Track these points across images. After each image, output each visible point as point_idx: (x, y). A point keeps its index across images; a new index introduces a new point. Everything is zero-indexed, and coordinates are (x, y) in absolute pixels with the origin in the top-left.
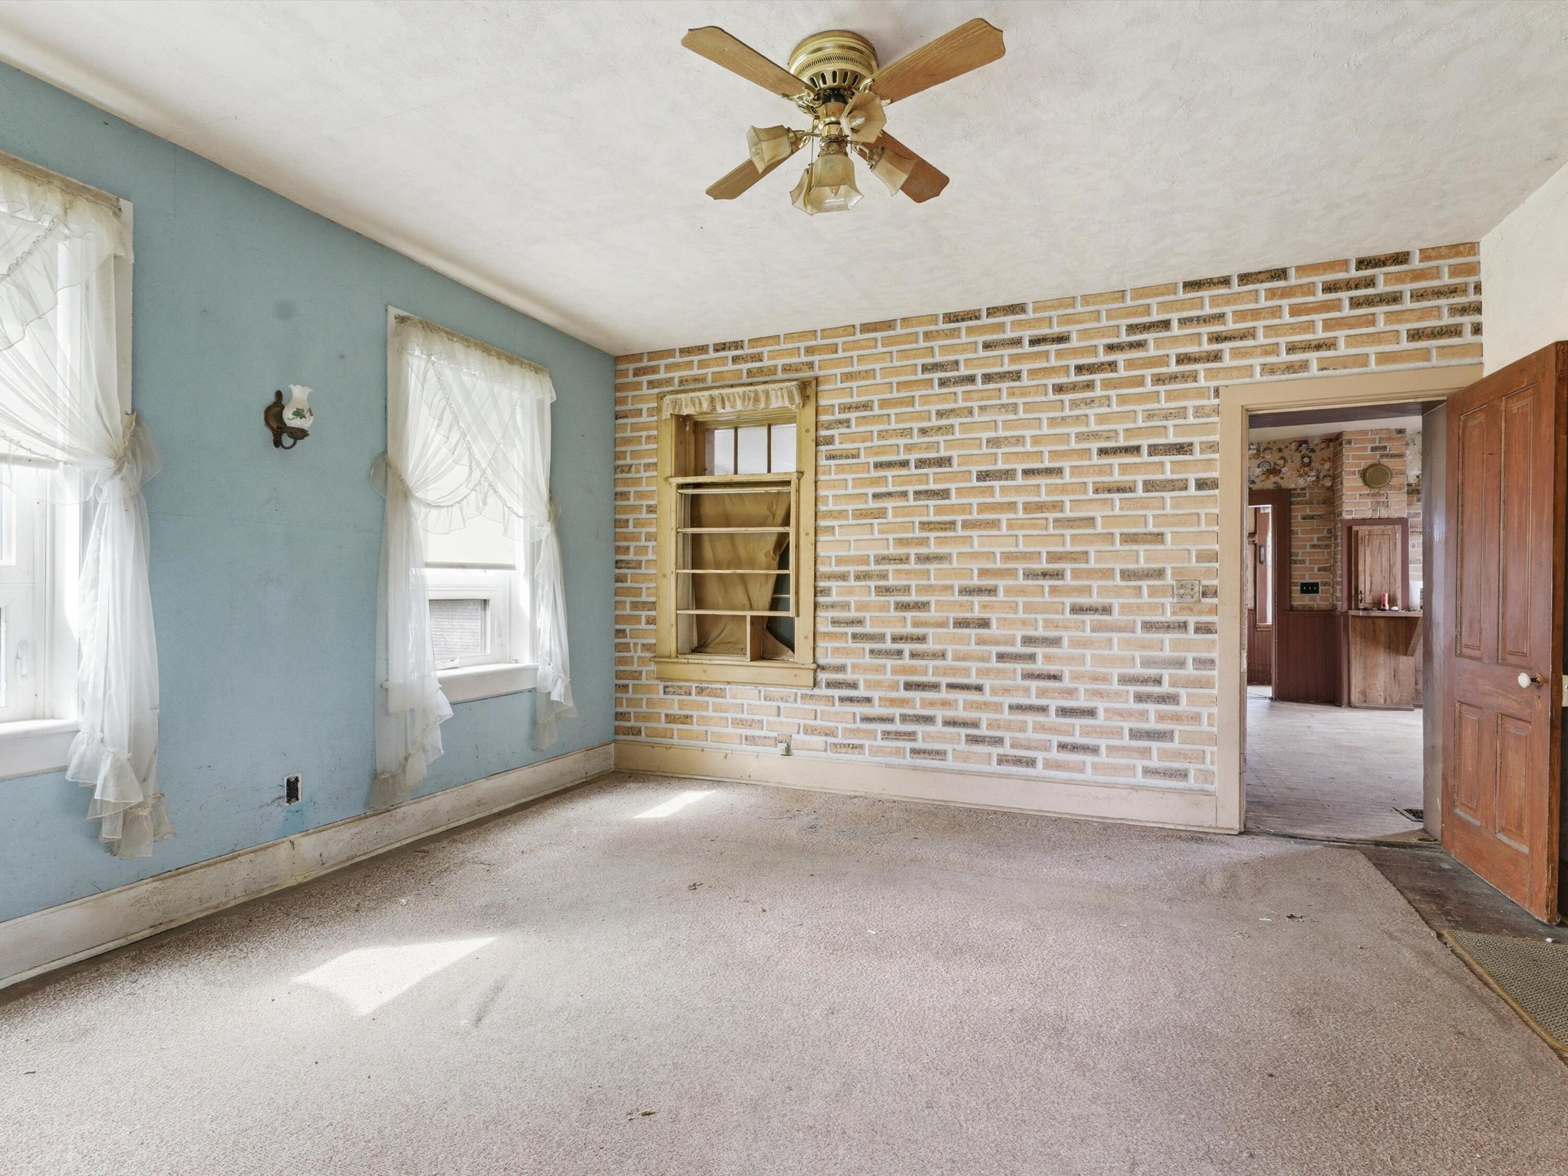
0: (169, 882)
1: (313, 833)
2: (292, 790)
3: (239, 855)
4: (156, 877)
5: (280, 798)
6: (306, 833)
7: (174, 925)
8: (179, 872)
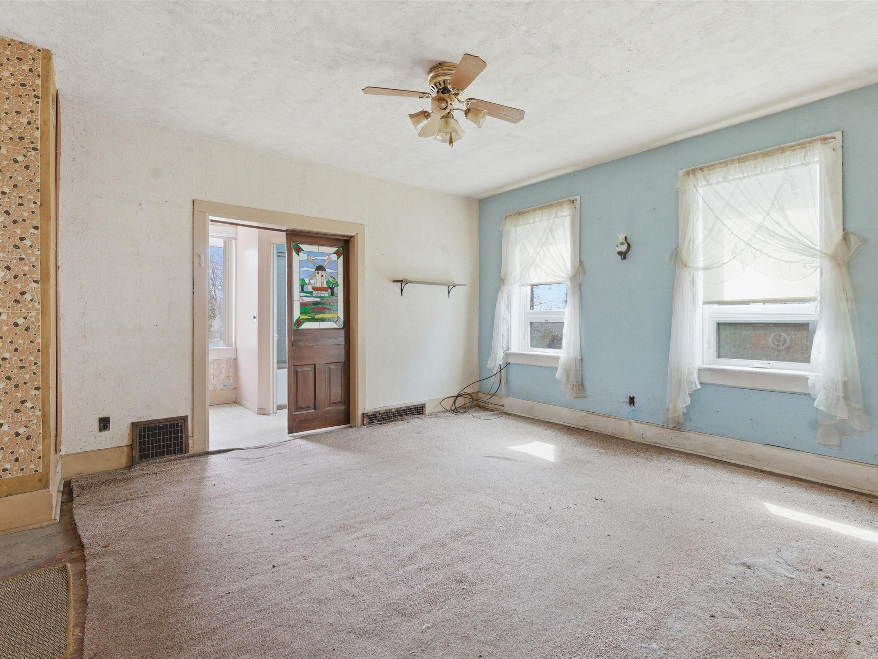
0: (589, 415)
1: (640, 423)
2: (632, 401)
3: (611, 417)
4: (588, 412)
5: (627, 402)
6: (637, 421)
7: (588, 430)
8: (593, 413)
